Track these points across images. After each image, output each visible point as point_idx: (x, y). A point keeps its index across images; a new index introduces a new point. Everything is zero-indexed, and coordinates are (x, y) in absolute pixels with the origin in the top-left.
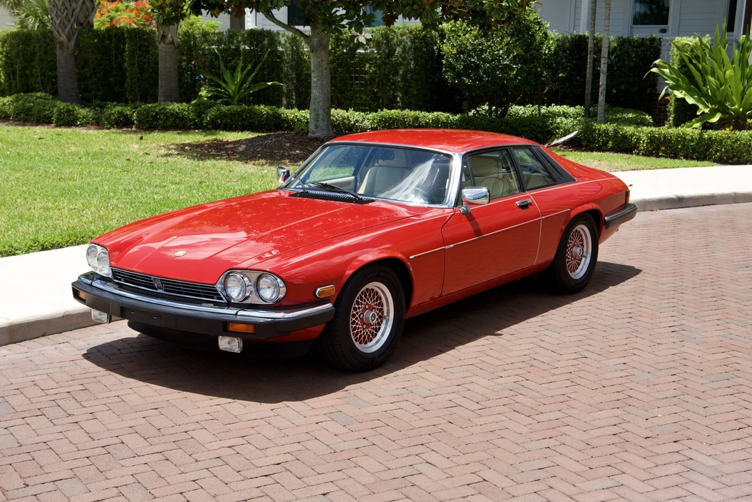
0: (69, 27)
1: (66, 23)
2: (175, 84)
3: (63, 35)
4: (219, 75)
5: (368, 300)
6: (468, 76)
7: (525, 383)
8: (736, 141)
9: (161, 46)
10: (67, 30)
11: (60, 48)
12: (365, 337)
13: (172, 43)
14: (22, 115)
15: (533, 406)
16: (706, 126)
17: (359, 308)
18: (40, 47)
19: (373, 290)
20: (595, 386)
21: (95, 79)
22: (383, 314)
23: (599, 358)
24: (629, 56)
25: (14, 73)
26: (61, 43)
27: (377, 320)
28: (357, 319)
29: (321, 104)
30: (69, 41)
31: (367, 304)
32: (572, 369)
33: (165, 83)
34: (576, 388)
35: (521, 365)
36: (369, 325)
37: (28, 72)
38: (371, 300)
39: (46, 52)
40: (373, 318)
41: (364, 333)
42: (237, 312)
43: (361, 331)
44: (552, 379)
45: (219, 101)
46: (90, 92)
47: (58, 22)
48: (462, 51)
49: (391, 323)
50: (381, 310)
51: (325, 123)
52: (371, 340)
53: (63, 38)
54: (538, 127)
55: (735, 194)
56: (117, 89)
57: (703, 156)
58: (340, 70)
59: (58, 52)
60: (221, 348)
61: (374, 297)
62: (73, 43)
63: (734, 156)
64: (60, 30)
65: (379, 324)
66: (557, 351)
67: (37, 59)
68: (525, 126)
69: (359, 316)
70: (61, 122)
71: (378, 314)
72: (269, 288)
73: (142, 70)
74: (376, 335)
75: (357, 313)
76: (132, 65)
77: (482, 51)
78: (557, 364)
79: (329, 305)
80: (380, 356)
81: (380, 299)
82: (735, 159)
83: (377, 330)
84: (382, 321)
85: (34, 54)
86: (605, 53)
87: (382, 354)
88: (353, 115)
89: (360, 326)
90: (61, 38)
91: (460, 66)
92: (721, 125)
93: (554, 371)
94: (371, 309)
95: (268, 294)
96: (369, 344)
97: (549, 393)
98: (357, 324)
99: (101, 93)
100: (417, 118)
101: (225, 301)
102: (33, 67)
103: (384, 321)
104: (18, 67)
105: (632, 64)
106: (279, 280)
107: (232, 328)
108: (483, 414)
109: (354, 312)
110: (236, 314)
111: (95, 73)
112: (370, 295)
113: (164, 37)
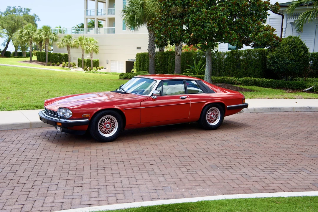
0: (153, 51)
1: (152, 50)
2: (179, 68)
3: (151, 53)
6: (273, 66)
9: (176, 56)
10: (152, 52)
13: (179, 55)
18: (147, 57)
25: (141, 65)
26: (151, 56)
29: (208, 73)
30: (153, 55)
37: (144, 65)
45: (192, 74)
46: (160, 71)
47: (150, 50)
48: (272, 57)
51: (209, 79)
53: (151, 55)
54: (300, 84)
58: (232, 64)
62: (154, 56)
64: (151, 52)
67: (146, 61)
68: (295, 84)
76: (170, 62)
77: (279, 57)
88: (234, 79)
91: (271, 63)
100: (255, 80)
104: (142, 64)
111: (162, 65)
113: (177, 53)
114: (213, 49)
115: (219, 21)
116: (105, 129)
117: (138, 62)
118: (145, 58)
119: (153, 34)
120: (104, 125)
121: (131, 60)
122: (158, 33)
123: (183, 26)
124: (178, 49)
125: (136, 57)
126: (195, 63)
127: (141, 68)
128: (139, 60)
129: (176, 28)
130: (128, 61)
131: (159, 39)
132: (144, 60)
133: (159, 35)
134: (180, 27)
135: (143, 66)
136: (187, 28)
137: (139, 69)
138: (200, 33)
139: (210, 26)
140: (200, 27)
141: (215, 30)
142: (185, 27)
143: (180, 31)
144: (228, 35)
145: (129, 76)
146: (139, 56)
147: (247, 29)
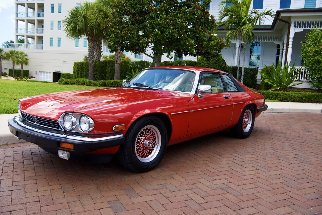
0: (92, 60)
2: (119, 75)
4: (132, 73)
5: (147, 134)
7: (229, 184)
8: (286, 94)
9: (116, 64)
11: (90, 65)
12: (144, 154)
13: (119, 63)
14: (78, 83)
15: (236, 202)
16: (276, 90)
17: (141, 138)
18: (86, 66)
19: (150, 129)
20: (269, 188)
21: (99, 74)
22: (155, 142)
23: (266, 170)
24: (249, 73)
25: (79, 73)
26: (90, 64)
27: (152, 145)
28: (140, 144)
30: (92, 63)
31: (146, 136)
32: (253, 177)
33: (116, 75)
34: (258, 189)
35: (226, 173)
36: (147, 148)
38: (149, 135)
39: (87, 67)
40: (149, 144)
41: (144, 152)
42: (66, 137)
43: (142, 151)
44: (244, 182)
46: (97, 78)
47: (90, 58)
49: (159, 147)
50: (154, 140)
52: (148, 156)
53: (91, 63)
55: (290, 109)
56: (105, 77)
57: (275, 99)
59: (89, 66)
60: (59, 156)
61: (150, 133)
62: (93, 64)
63: (285, 99)
65: (153, 147)
66: (243, 165)
67: (85, 69)
69: (142, 143)
70: (87, 85)
71: (153, 142)
72: (85, 123)
73: (111, 72)
74: (151, 153)
75: (140, 141)
76: (108, 70)
78: (244, 173)
79: (121, 135)
80: (152, 164)
81: (154, 134)
82: (285, 100)
83: (152, 151)
84: (155, 146)
85: (84, 68)
86: (243, 70)
87: (154, 163)
89: (142, 148)
90: (90, 63)
92: (280, 90)
93: (244, 177)
94: (148, 139)
95: (85, 127)
96: (147, 158)
97: (244, 193)
98: (140, 147)
99: (100, 78)
101: (63, 130)
102: (84, 71)
103: (156, 146)
104: (80, 71)
105: (250, 75)
106: (90, 119)
107: (64, 145)
108: (206, 208)
109: (138, 141)
110: (66, 138)
112: (148, 132)
113: (117, 62)
114: (170, 55)
115: (178, 28)
116: (144, 150)
117: (76, 70)
118: (83, 65)
119: (92, 44)
120: (143, 143)
121: (58, 71)
122: (113, 36)
123: (139, 31)
124: (118, 58)
125: (73, 65)
126: (132, 71)
127: (79, 75)
128: (77, 68)
129: (132, 33)
130: (55, 72)
131: (114, 43)
132: (82, 68)
133: (115, 39)
134: (135, 33)
135: (81, 74)
136: (143, 34)
137: (77, 76)
138: (160, 37)
139: (171, 31)
140: (159, 32)
141: (175, 35)
142: (141, 33)
143: (137, 36)
144: (186, 41)
145: (70, 82)
146: (77, 64)
147: (200, 38)
